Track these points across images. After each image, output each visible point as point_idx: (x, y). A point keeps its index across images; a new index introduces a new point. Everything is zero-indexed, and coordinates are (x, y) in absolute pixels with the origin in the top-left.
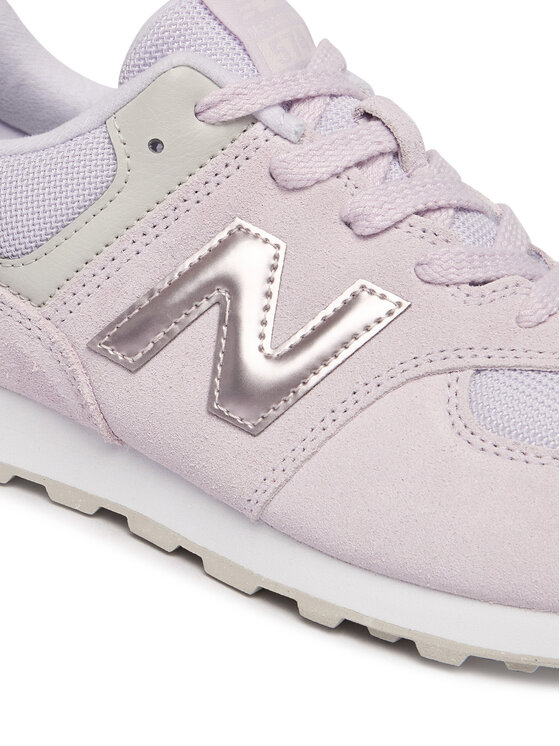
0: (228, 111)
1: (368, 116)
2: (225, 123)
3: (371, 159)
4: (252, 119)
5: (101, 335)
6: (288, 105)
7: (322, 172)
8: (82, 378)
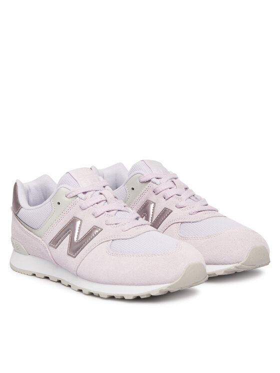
0: (71, 195)
1: (101, 194)
2: (71, 197)
3: (100, 202)
4: (76, 196)
5: (50, 242)
6: (84, 193)
7: (88, 205)
8: (49, 251)
